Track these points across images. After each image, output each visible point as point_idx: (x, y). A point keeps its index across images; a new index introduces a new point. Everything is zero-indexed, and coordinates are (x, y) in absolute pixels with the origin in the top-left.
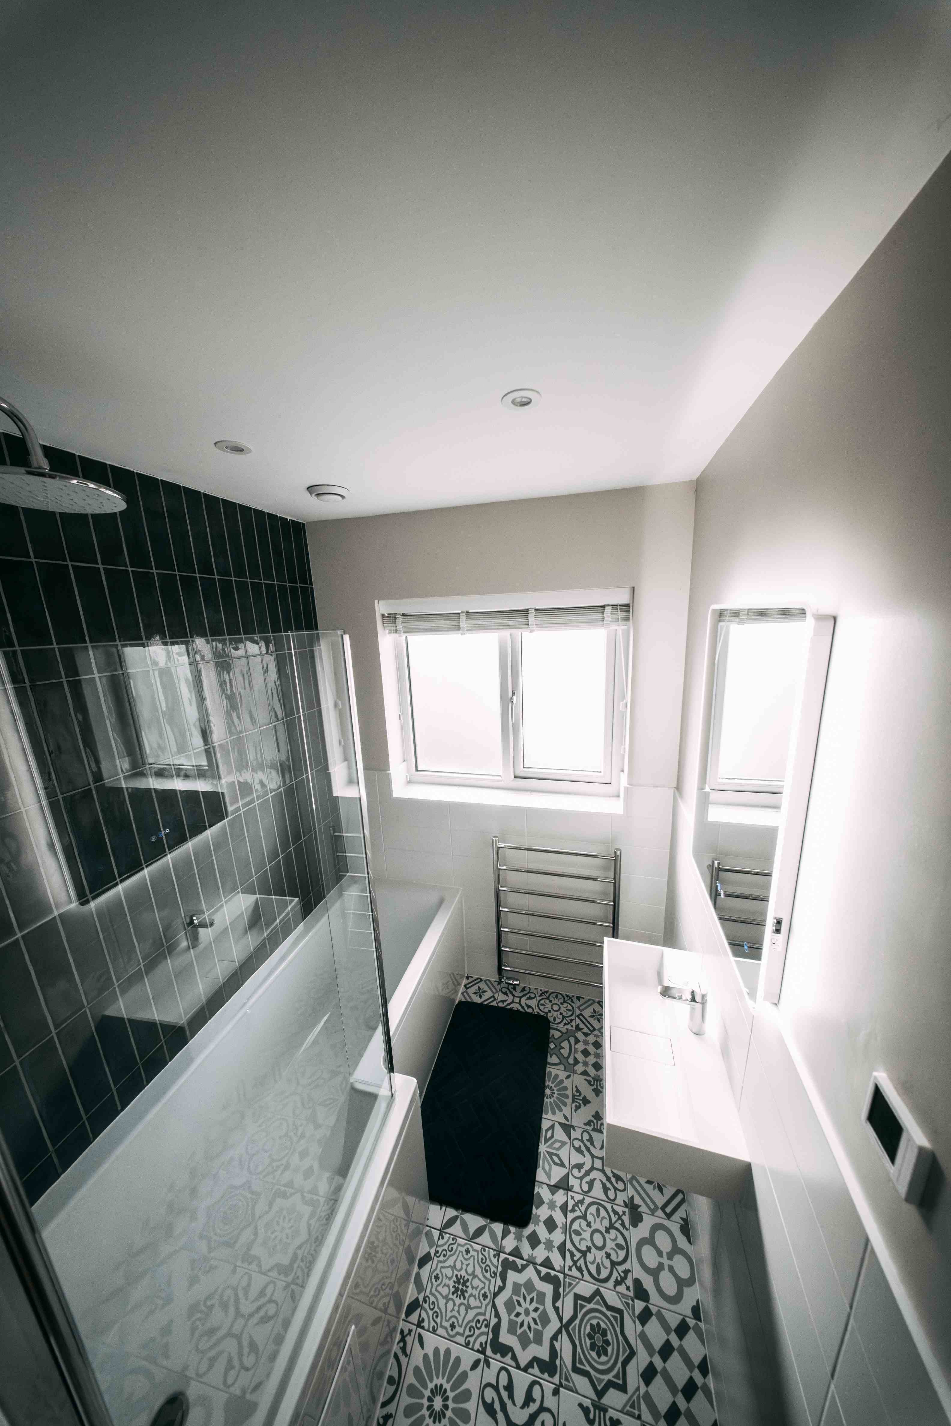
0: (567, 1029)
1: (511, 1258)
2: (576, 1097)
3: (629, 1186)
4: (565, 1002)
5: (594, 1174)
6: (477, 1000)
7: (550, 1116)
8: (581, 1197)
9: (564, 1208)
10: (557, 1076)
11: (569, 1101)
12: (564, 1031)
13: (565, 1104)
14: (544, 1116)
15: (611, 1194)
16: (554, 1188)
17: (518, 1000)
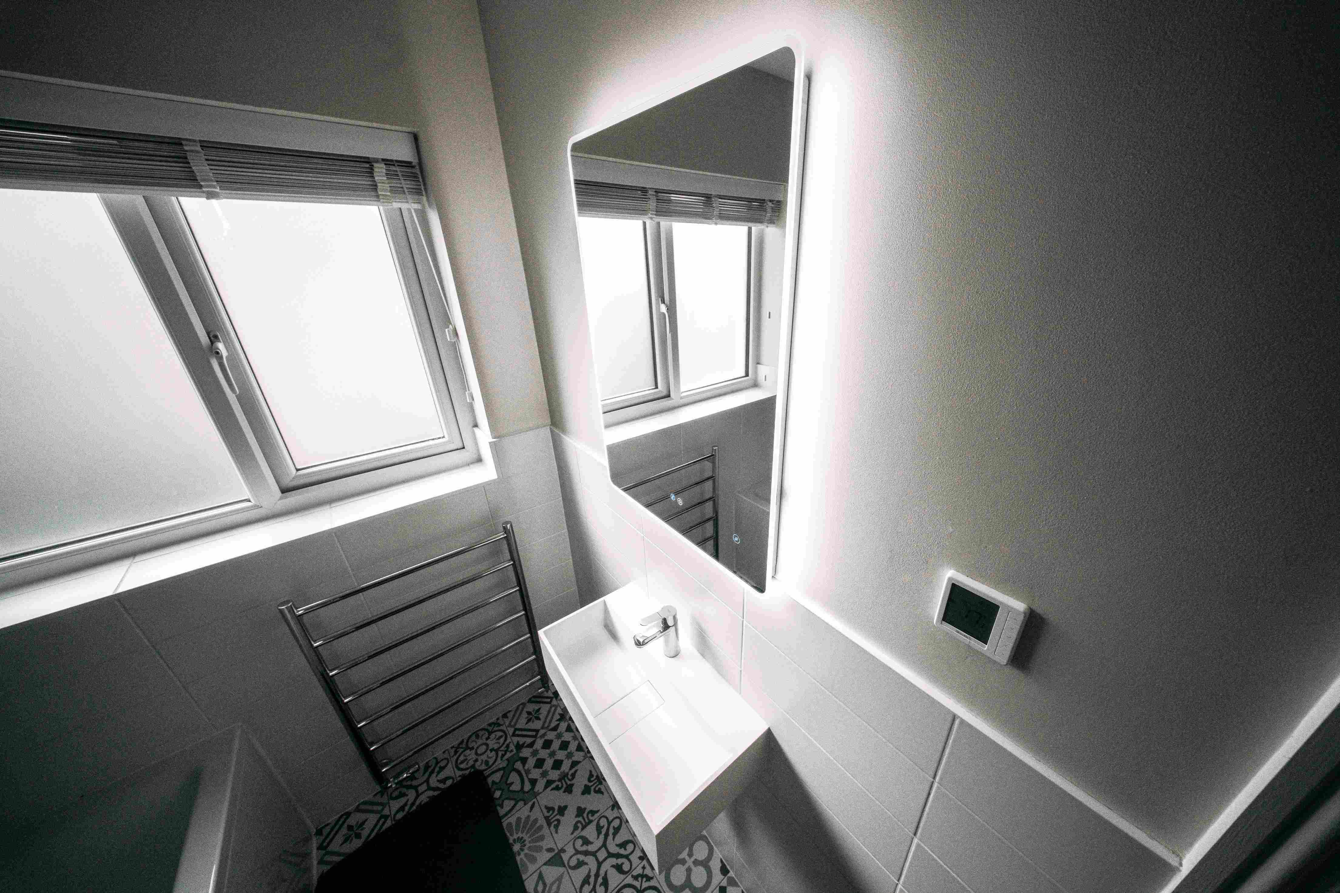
0: (507, 760)
2: (550, 818)
4: (490, 733)
5: (603, 869)
6: (352, 847)
7: (532, 868)
12: (504, 764)
13: (542, 838)
14: (524, 877)
17: (424, 787)
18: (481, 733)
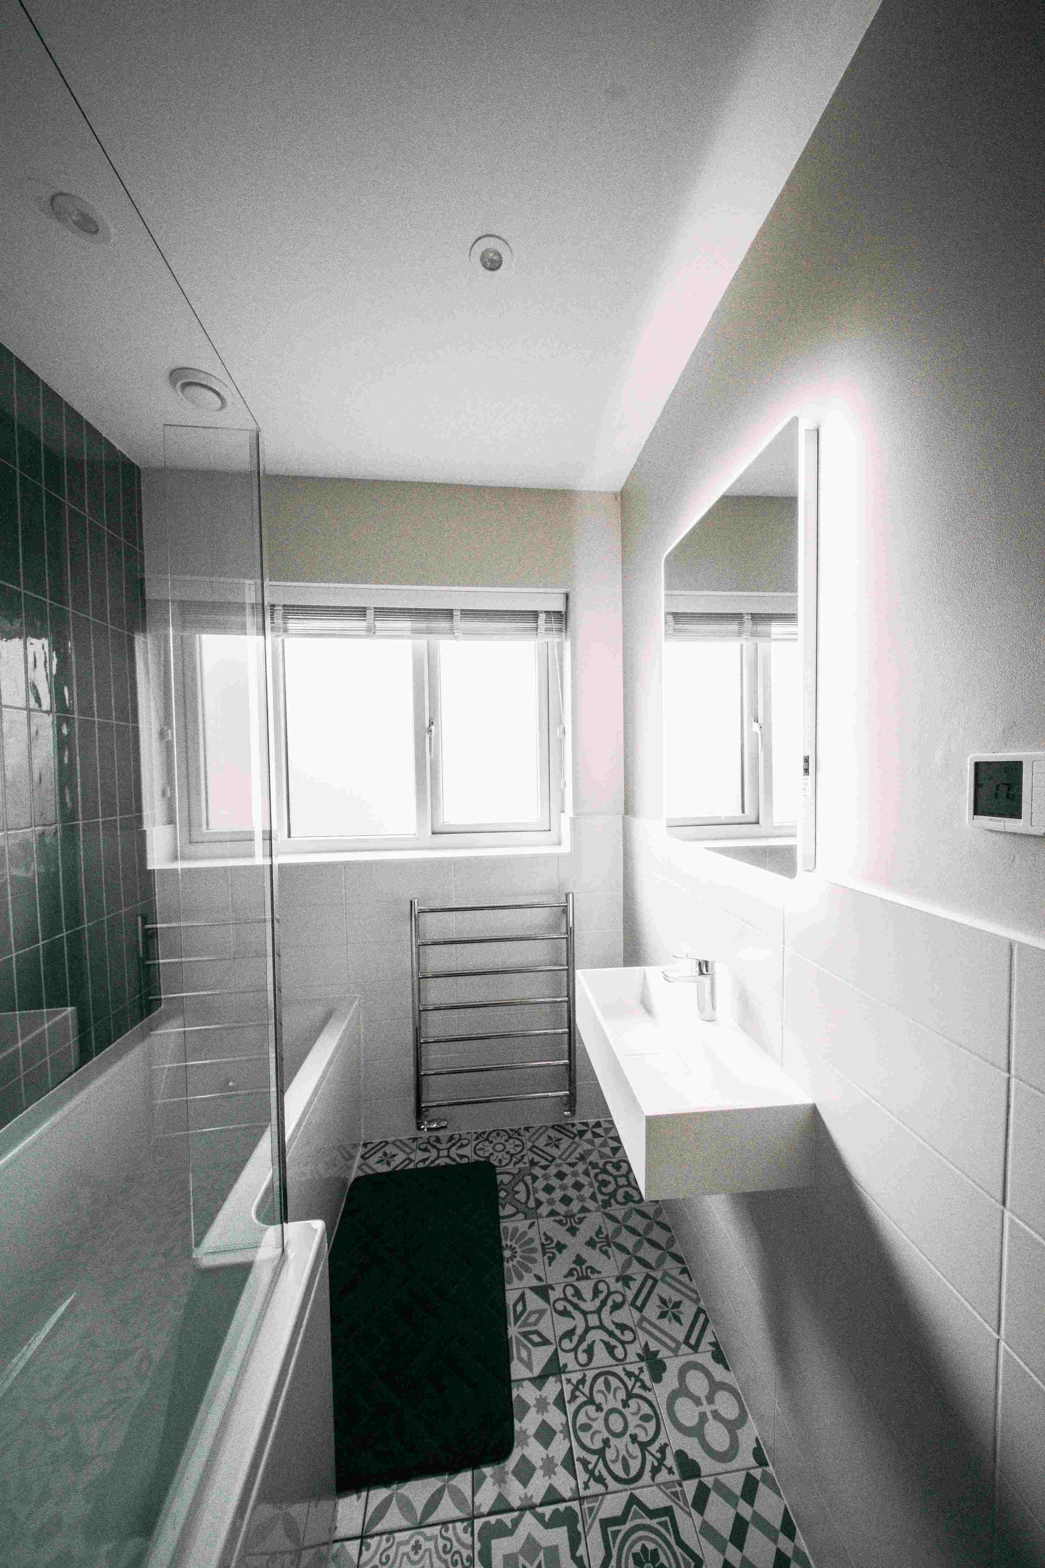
0: (520, 1169)
1: (493, 1519)
2: (546, 1247)
3: (640, 1332)
4: (510, 1137)
5: (591, 1336)
6: (383, 1168)
7: (516, 1283)
8: (579, 1376)
9: (560, 1403)
10: (516, 1229)
11: (538, 1256)
12: (515, 1171)
13: (534, 1261)
14: (507, 1287)
15: (619, 1352)
16: (539, 1381)
17: (445, 1153)
18: (502, 1133)
